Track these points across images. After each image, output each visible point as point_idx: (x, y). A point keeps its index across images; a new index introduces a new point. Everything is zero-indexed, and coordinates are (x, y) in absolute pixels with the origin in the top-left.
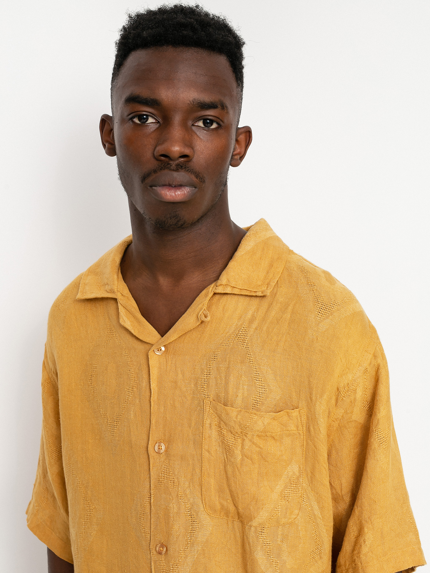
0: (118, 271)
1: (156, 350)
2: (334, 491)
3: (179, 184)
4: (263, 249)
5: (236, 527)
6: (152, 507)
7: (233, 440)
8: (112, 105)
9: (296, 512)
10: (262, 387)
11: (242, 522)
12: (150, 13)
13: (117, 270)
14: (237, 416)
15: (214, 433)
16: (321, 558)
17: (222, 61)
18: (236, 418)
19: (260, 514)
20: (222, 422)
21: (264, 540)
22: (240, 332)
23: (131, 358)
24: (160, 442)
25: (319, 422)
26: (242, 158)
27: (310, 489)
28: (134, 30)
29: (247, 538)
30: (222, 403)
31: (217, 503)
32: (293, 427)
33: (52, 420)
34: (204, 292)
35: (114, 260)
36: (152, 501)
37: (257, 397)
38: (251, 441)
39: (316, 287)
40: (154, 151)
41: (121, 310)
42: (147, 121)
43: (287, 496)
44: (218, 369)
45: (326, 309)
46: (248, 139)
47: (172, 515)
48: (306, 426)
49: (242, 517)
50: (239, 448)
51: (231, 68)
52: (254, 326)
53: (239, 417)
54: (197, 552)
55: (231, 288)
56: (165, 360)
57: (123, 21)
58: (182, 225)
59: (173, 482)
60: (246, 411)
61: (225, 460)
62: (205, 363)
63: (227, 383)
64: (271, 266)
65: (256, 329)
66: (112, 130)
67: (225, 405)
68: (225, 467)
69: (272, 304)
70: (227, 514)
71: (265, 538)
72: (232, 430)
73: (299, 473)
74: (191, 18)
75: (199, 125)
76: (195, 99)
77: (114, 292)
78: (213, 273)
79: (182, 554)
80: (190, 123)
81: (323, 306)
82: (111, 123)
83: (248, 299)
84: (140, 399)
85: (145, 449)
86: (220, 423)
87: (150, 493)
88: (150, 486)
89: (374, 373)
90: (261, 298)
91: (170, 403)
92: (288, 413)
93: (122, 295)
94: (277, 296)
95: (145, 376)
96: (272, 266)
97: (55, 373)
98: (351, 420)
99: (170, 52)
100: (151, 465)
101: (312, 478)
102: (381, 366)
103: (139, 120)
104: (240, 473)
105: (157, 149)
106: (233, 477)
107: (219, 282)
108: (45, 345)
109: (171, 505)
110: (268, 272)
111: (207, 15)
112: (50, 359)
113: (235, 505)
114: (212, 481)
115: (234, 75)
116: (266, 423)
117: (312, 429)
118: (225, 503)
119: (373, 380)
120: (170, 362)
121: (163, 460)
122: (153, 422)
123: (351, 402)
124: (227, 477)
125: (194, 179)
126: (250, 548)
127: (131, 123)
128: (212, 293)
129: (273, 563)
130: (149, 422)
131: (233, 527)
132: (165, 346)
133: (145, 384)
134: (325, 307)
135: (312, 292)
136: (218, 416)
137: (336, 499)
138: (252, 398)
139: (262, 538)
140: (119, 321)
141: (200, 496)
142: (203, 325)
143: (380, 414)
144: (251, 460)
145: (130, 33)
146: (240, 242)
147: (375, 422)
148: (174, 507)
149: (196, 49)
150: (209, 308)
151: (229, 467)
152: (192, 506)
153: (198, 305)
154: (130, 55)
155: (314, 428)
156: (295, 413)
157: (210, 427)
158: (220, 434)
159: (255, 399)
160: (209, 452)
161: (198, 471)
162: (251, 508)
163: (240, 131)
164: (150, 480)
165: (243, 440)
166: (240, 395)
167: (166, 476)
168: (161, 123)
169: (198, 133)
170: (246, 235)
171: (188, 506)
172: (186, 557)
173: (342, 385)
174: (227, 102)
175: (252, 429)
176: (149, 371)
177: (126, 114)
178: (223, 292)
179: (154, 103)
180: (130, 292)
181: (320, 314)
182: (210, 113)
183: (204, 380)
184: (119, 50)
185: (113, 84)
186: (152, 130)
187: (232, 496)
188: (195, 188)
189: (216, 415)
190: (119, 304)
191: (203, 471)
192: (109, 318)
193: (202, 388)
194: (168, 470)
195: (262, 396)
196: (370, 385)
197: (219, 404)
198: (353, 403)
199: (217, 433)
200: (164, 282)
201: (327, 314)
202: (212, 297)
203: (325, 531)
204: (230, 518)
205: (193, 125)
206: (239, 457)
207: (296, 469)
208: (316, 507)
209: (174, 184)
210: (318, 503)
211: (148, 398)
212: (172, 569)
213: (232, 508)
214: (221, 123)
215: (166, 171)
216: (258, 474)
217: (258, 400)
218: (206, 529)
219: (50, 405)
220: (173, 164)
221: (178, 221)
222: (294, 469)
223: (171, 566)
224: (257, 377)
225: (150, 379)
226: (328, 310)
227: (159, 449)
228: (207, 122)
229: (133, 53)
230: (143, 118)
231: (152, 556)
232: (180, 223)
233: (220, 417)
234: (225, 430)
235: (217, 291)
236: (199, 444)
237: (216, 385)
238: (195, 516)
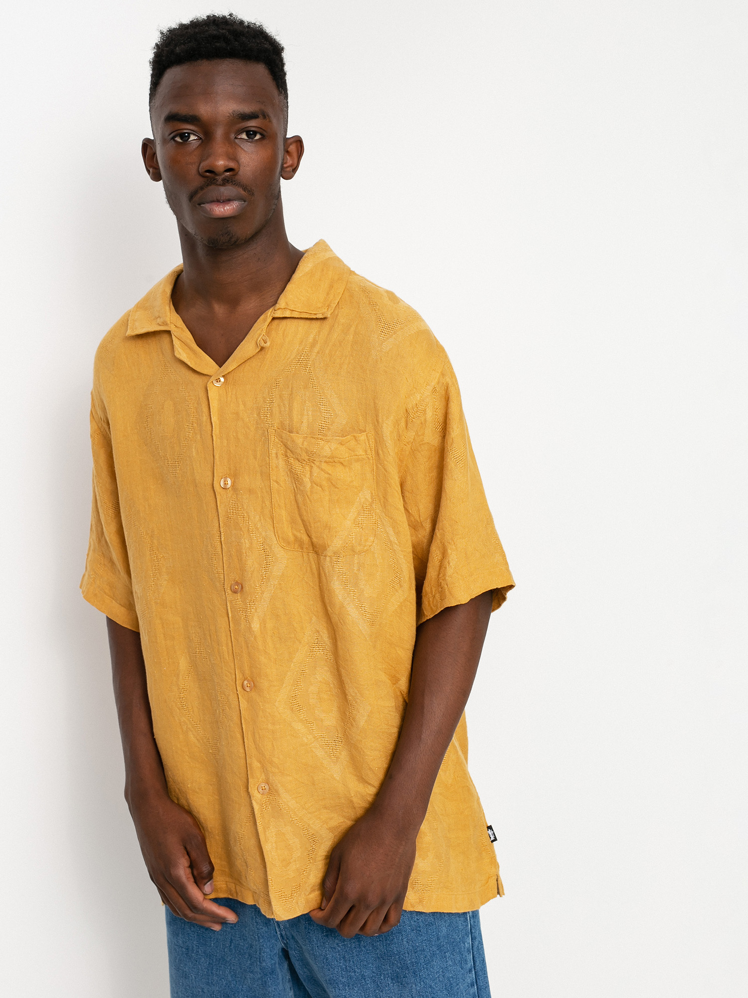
0: (170, 303)
1: (214, 382)
2: (412, 519)
3: (227, 198)
4: (323, 270)
5: (311, 559)
6: (223, 545)
7: (301, 468)
8: (152, 127)
9: (372, 539)
10: (327, 412)
11: (317, 553)
12: (183, 27)
13: (168, 302)
14: (303, 442)
15: (281, 463)
16: (401, 586)
17: (261, 70)
18: (303, 444)
19: (334, 541)
20: (288, 451)
21: (340, 570)
22: (302, 357)
23: (188, 393)
24: (226, 477)
25: (387, 444)
26: (295, 170)
27: (384, 514)
28: (167, 47)
29: (323, 568)
30: (287, 430)
31: (290, 534)
32: (361, 452)
33: (105, 474)
34: (262, 317)
35: (164, 291)
36: (223, 539)
37: (323, 422)
38: (319, 467)
39: (378, 306)
40: (199, 168)
41: (176, 342)
42: (189, 138)
43: (361, 523)
44: (280, 397)
45: (389, 328)
46: (300, 149)
47: (244, 551)
48: (375, 450)
49: (316, 547)
50: (308, 475)
51: (270, 76)
52: (316, 350)
53: (305, 443)
54: (274, 586)
55: (291, 311)
56: (225, 391)
57: (156, 39)
58: (236, 242)
59: (242, 517)
60: (312, 437)
61: (294, 490)
62: (267, 391)
63: (291, 410)
64: (331, 287)
65: (318, 353)
66: (154, 154)
67: (291, 432)
68: (295, 497)
69: (333, 326)
70: (301, 545)
71: (341, 567)
72: (299, 457)
73: (371, 499)
74: (223, 29)
75: (242, 137)
76: (234, 111)
77: (167, 324)
78: (271, 297)
79: (258, 590)
80: (233, 136)
81: (386, 325)
82: (153, 146)
83: (308, 322)
84: (201, 434)
85: (211, 486)
86: (286, 452)
87: (220, 531)
88: (219, 524)
89: (444, 392)
90: (322, 321)
91: (234, 436)
92: (354, 436)
93: (176, 327)
94: (338, 317)
95: (205, 410)
96: (333, 287)
97: (105, 421)
98: (423, 442)
99: (204, 66)
100: (218, 502)
101: (385, 504)
102: (450, 384)
103: (181, 139)
104: (311, 501)
105: (201, 165)
106: (304, 505)
107: (277, 306)
108: (91, 394)
109: (243, 540)
110: (328, 294)
111: (242, 22)
112: (99, 406)
113: (308, 535)
114: (284, 513)
115: (275, 83)
116: (332, 449)
117: (380, 452)
118: (298, 534)
119: (443, 400)
120: (230, 393)
121: (230, 495)
122: (217, 457)
123: (422, 423)
124: (298, 507)
125: (243, 192)
126: (326, 579)
127: (173, 142)
128: (271, 318)
129: (351, 593)
130: (212, 457)
131: (309, 560)
132: (223, 376)
133: (205, 418)
134: (388, 326)
135: (374, 312)
136: (284, 445)
137: (414, 526)
138: (317, 424)
139: (338, 567)
140: (174, 354)
141: (272, 528)
142: (263, 352)
143: (454, 431)
144: (321, 486)
145: (163, 50)
146: (298, 264)
147: (449, 441)
148: (246, 543)
149: (231, 60)
150: (268, 333)
151: (299, 496)
152: (265, 539)
153: (257, 331)
154: (165, 73)
155: (382, 451)
156: (362, 437)
157: (277, 457)
158: (287, 462)
159: (321, 425)
160: (277, 482)
161: (268, 503)
162: (325, 536)
163: (290, 141)
164: (219, 518)
165: (311, 467)
166: (305, 421)
167: (234, 511)
168: (203, 139)
169: (242, 146)
170: (304, 256)
171: (260, 540)
172: (263, 593)
173: (410, 406)
174: (270, 111)
175: (320, 455)
176: (209, 405)
177: (167, 134)
178: (281, 316)
179: (193, 119)
180: (184, 323)
181: (383, 333)
182: (252, 124)
183: (267, 409)
184: (153, 70)
185: (151, 104)
186: (194, 147)
187: (305, 526)
188: (245, 201)
189: (282, 444)
190: (173, 336)
191: (273, 503)
192: (163, 354)
193: (266, 418)
194: (236, 505)
195: (327, 421)
196: (440, 405)
197: (284, 431)
198: (423, 424)
199: (284, 463)
200: (219, 310)
201: (390, 333)
202: (271, 322)
203: (402, 557)
204: (305, 550)
205: (236, 138)
206: (309, 485)
207: (368, 497)
208: (391, 532)
209: (222, 199)
210: (394, 528)
211: (209, 432)
212: (249, 606)
213: (305, 538)
214: (265, 133)
215: (212, 187)
216: (329, 501)
217: (324, 425)
218: (281, 563)
219: (103, 457)
220: (220, 179)
221: (231, 238)
222: (366, 495)
223: (248, 604)
224: (321, 401)
225: (210, 412)
226: (391, 329)
227: (225, 484)
228: (251, 134)
229: (168, 70)
230: (184, 137)
231: (227, 596)
232: (233, 240)
233: (286, 446)
234: (292, 459)
235: (276, 316)
236: (266, 476)
237: (280, 412)
238: (268, 550)
